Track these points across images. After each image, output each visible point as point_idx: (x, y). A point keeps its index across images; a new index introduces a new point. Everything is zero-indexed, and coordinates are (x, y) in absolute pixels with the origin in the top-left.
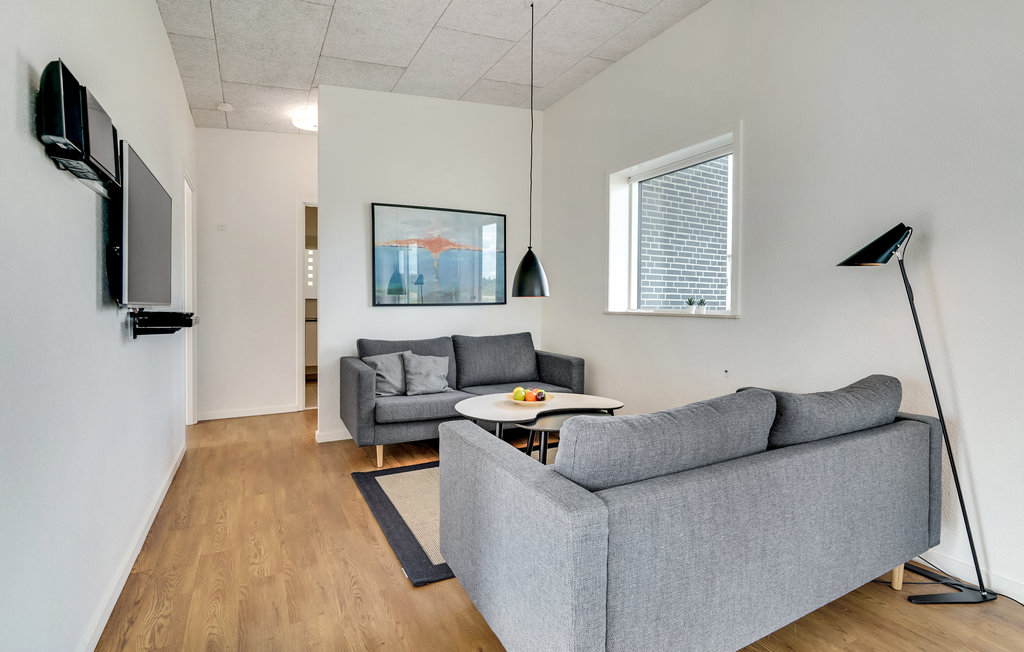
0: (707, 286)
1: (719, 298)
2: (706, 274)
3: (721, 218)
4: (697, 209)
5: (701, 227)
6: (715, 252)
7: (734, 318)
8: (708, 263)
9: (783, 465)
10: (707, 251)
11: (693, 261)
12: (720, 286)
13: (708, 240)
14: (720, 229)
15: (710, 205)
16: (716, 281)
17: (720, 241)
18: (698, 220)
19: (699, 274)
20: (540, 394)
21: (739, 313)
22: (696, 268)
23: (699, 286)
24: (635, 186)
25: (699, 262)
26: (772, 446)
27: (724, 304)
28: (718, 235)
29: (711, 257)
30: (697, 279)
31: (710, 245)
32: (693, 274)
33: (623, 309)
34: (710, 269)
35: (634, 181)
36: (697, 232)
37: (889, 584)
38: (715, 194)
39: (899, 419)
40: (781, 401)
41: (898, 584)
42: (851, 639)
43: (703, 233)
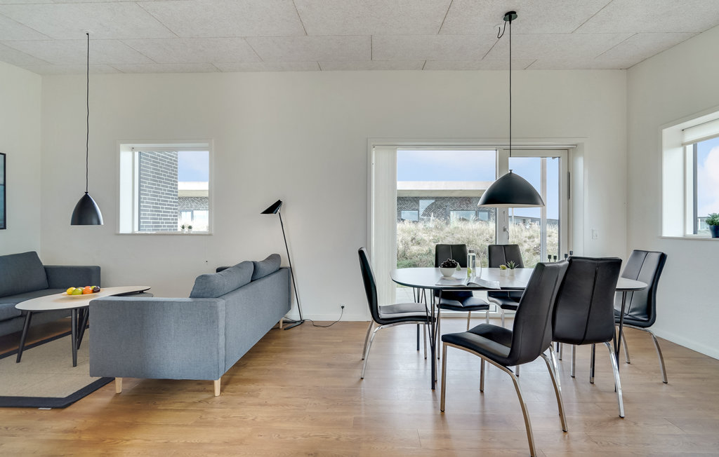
0: (167, 216)
1: (174, 223)
2: (166, 208)
3: (174, 174)
4: (161, 167)
5: (163, 179)
6: (171, 195)
7: (210, 235)
8: (167, 201)
9: (259, 284)
10: (167, 194)
11: (158, 200)
12: (174, 216)
13: (167, 187)
14: (174, 181)
15: (168, 166)
16: (172, 212)
17: (174, 188)
18: (161, 174)
19: (162, 208)
20: (94, 288)
21: (213, 233)
22: (160, 204)
23: (162, 215)
24: (137, 154)
25: (162, 201)
26: (252, 281)
27: (177, 226)
28: (172, 184)
29: (169, 198)
30: (161, 212)
31: (168, 191)
32: (159, 208)
33: (129, 231)
34: (168, 205)
35: (136, 151)
36: (160, 182)
37: (279, 328)
38: (171, 160)
39: (280, 269)
40: (255, 264)
41: (281, 327)
42: (273, 343)
43: (164, 183)
